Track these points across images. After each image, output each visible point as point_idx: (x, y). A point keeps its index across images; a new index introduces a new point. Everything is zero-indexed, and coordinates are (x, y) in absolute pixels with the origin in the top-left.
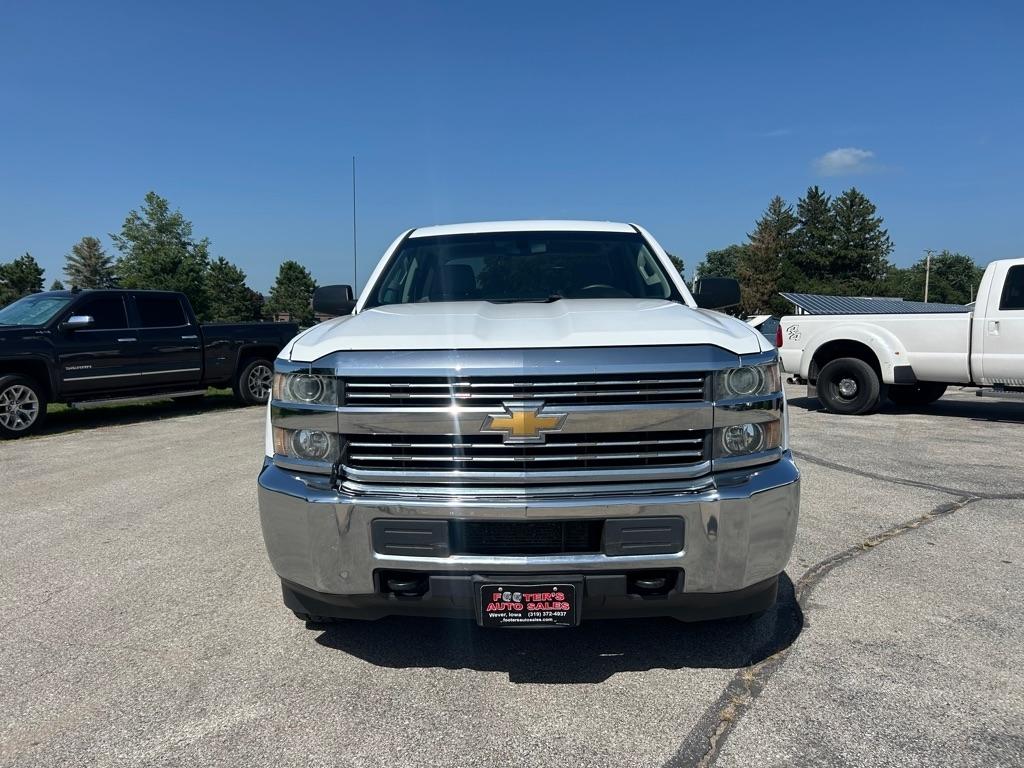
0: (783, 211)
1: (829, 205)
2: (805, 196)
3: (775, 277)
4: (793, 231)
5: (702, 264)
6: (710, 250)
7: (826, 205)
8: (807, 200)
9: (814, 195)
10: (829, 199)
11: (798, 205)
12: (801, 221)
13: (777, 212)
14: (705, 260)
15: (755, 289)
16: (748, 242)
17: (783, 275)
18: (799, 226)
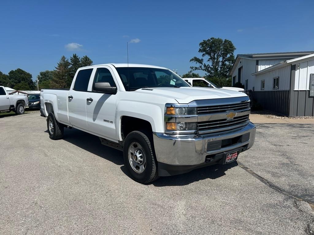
0: (65, 60)
1: (80, 60)
2: (72, 57)
3: (66, 81)
4: (69, 67)
5: (39, 76)
6: (41, 71)
7: (79, 60)
8: (73, 58)
9: (75, 56)
10: (79, 58)
11: (71, 59)
12: (72, 64)
13: (64, 61)
14: (39, 74)
15: (60, 84)
16: (56, 69)
17: (68, 80)
18: (71, 66)
